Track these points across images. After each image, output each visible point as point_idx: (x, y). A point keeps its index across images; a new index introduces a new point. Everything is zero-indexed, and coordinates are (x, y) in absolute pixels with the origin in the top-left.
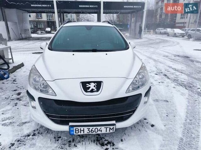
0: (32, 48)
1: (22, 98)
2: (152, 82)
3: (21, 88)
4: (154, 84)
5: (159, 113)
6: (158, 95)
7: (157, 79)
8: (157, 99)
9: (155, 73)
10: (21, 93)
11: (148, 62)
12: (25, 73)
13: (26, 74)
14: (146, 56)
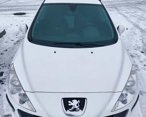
0: (13, 6)
1: (4, 80)
2: (137, 64)
3: (3, 65)
4: (140, 68)
5: (142, 112)
6: (143, 85)
7: (143, 59)
8: (142, 90)
9: (141, 50)
10: (3, 72)
11: (135, 33)
12: (7, 44)
13: (8, 46)
14: (132, 22)
